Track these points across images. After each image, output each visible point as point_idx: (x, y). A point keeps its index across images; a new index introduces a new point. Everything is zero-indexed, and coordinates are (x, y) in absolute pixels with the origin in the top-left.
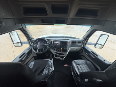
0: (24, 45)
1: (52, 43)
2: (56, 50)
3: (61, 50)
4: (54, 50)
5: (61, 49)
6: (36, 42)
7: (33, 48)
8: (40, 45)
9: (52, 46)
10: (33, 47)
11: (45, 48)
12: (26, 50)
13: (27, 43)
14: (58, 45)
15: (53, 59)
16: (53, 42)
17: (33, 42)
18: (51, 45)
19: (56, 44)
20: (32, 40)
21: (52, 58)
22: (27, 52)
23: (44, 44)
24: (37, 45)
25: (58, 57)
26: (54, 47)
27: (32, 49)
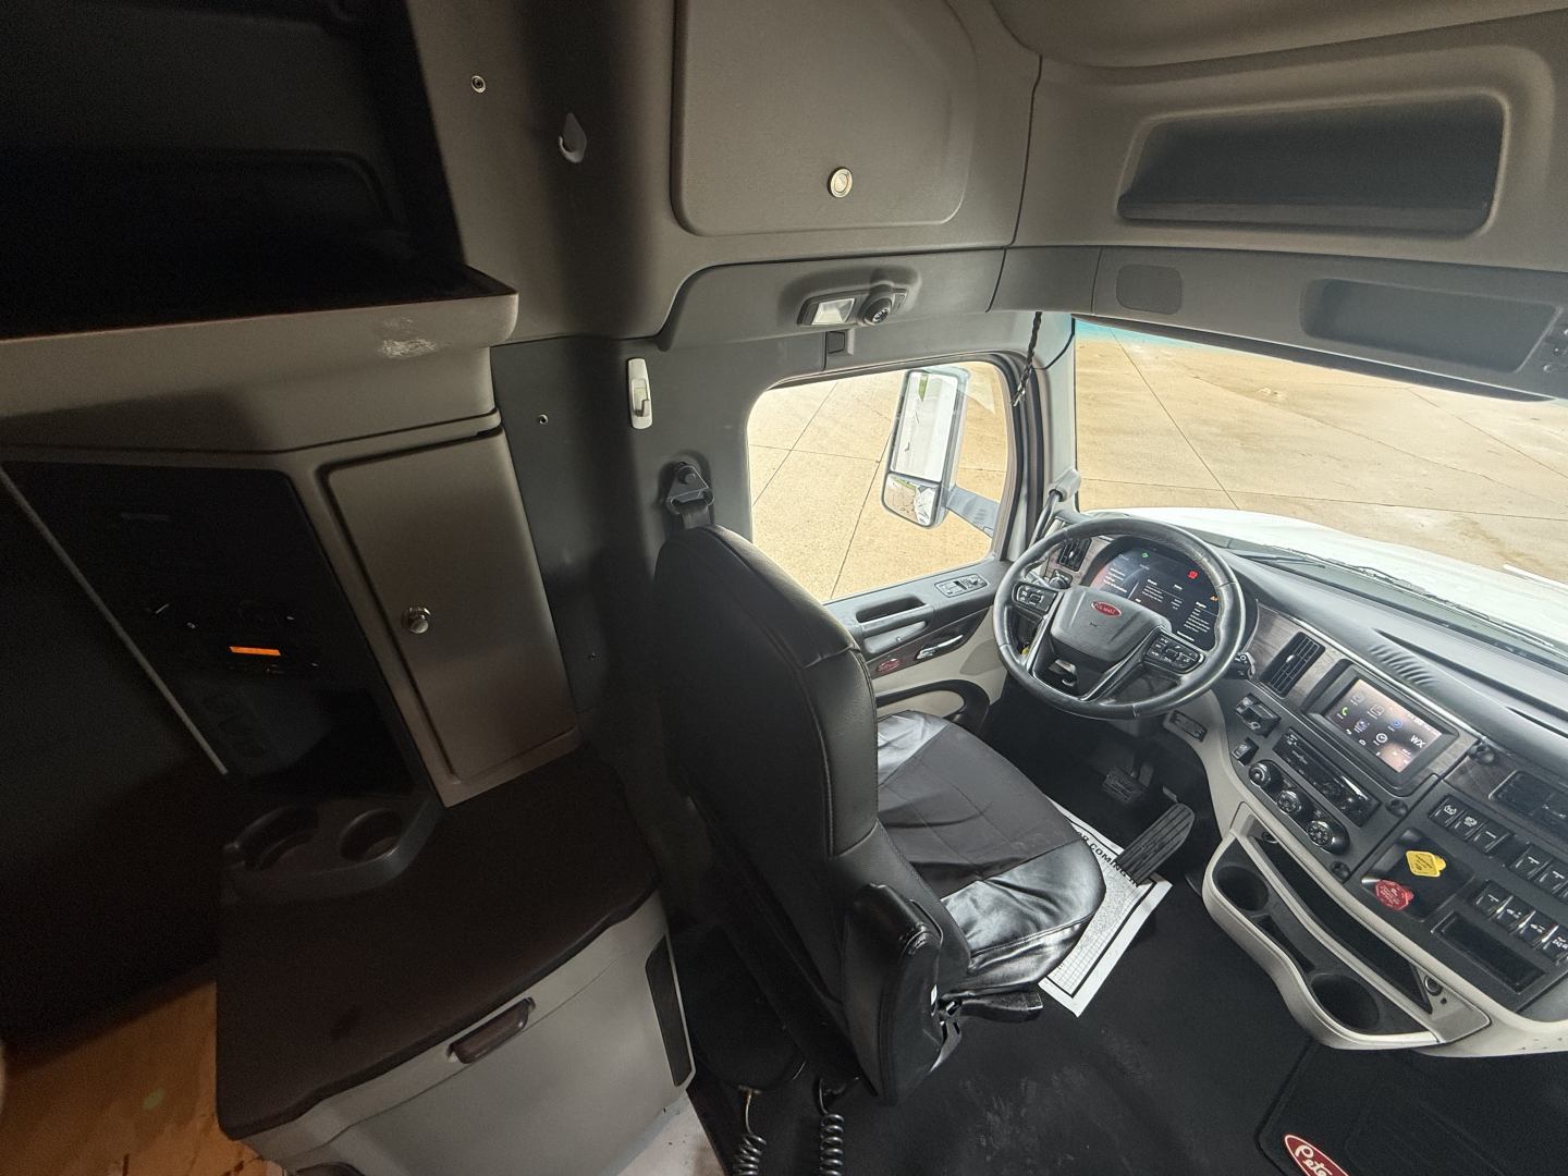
0: (951, 519)
1: (1301, 667)
2: (1303, 816)
3: (1400, 872)
4: (1273, 786)
5: (1427, 865)
6: (1081, 556)
7: (1008, 602)
8: (1104, 608)
9: (1271, 726)
10: (1016, 585)
11: (1143, 670)
12: (938, 581)
13: (990, 521)
14: (1398, 759)
15: (1163, 888)
16: (1316, 673)
17: (1050, 533)
18: (1265, 693)
19: (1377, 726)
20: (1057, 505)
21: (1164, 872)
22: (933, 602)
23: (1163, 624)
24: (1065, 586)
25: (1268, 926)
26: (1282, 749)
27: (990, 600)
